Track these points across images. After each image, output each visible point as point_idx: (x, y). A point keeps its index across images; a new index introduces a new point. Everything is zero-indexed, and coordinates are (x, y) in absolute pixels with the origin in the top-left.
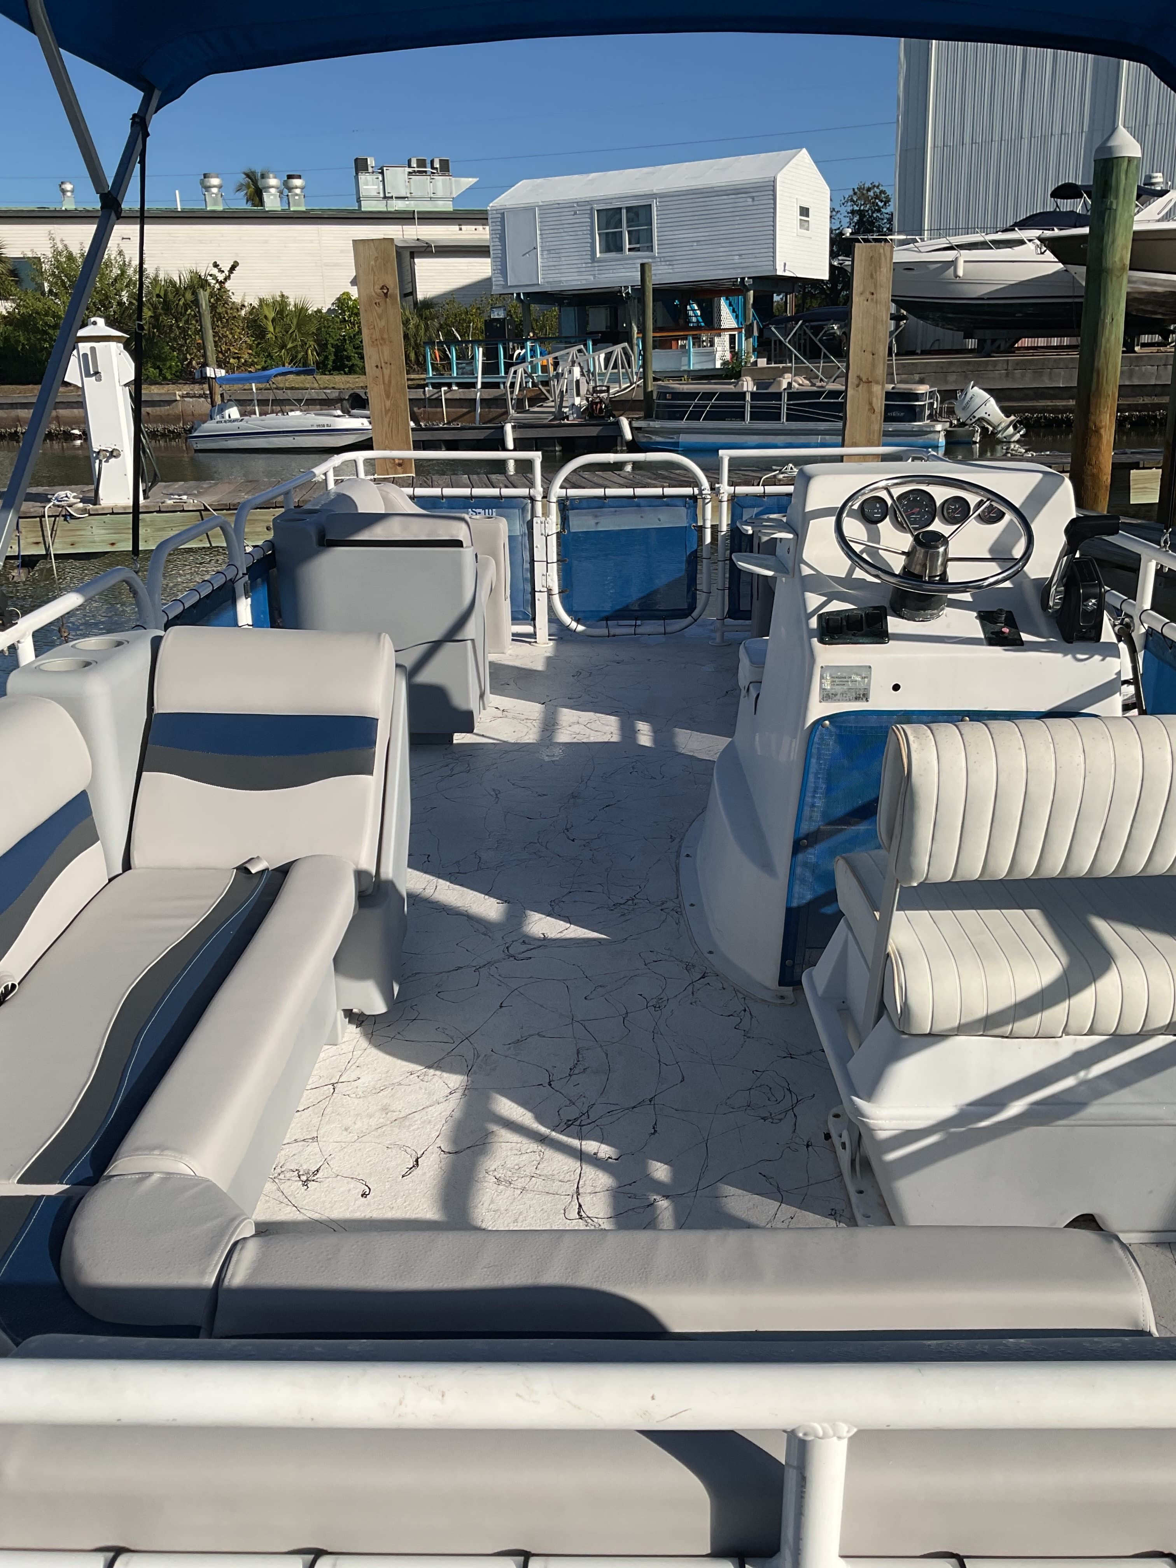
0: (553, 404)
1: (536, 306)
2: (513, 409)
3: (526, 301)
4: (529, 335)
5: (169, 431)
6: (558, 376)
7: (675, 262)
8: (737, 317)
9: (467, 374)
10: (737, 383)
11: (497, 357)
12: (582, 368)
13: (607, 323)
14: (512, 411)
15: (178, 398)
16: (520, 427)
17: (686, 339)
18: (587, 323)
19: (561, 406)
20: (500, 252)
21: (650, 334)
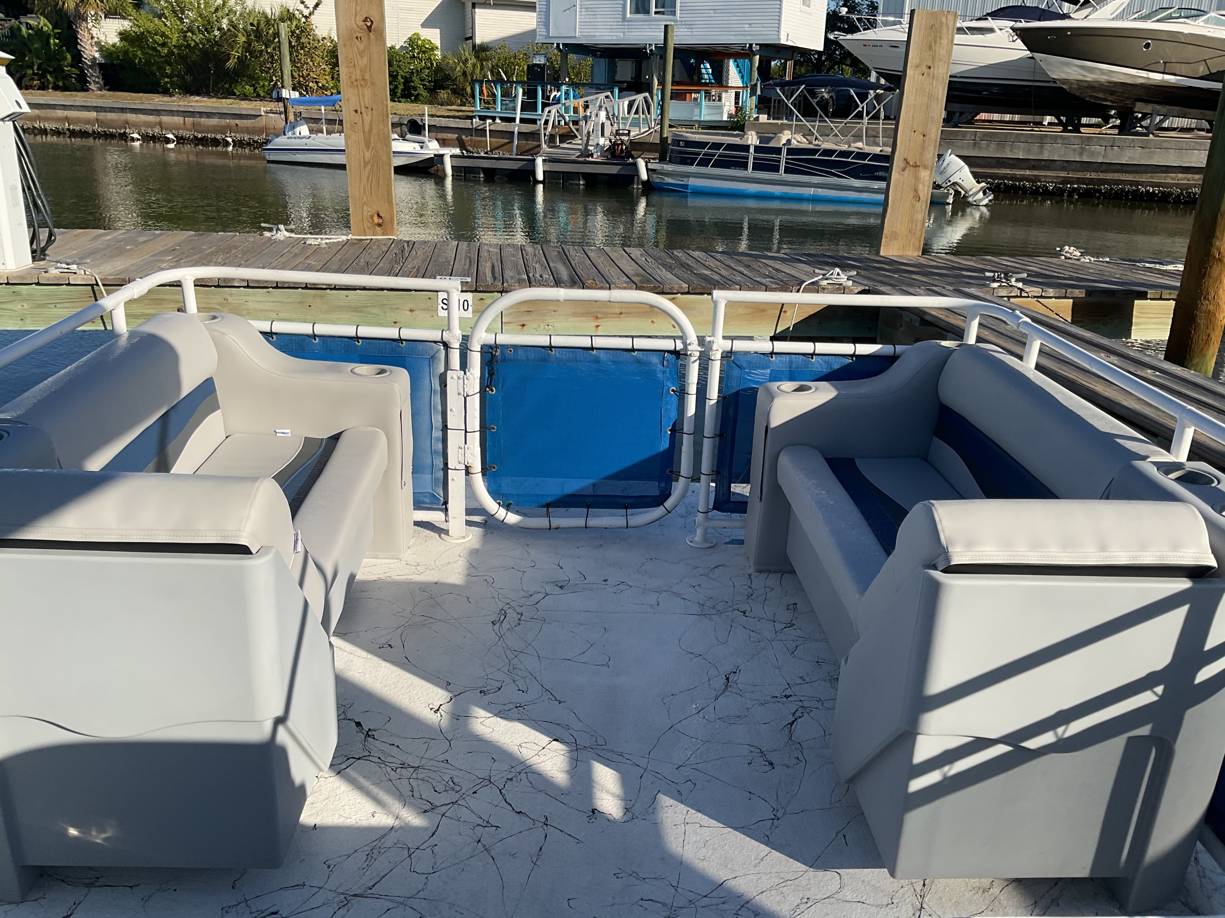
0: (580, 142)
1: (574, 55)
2: (545, 143)
3: (564, 51)
4: (565, 80)
5: (254, 141)
6: (586, 118)
7: (693, 26)
8: (742, 77)
9: (509, 109)
10: (743, 136)
11: (536, 97)
12: (608, 112)
13: (632, 74)
14: (544, 146)
15: (263, 113)
16: (549, 161)
17: (699, 93)
18: (615, 72)
19: (587, 144)
20: (544, 7)
21: (669, 87)
